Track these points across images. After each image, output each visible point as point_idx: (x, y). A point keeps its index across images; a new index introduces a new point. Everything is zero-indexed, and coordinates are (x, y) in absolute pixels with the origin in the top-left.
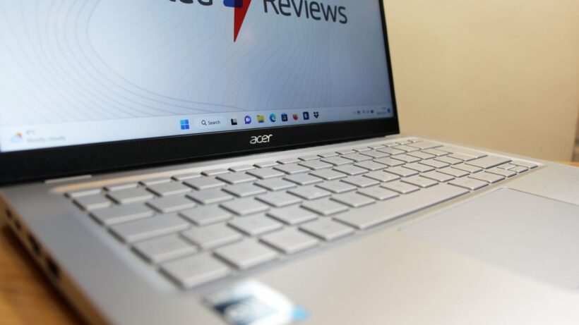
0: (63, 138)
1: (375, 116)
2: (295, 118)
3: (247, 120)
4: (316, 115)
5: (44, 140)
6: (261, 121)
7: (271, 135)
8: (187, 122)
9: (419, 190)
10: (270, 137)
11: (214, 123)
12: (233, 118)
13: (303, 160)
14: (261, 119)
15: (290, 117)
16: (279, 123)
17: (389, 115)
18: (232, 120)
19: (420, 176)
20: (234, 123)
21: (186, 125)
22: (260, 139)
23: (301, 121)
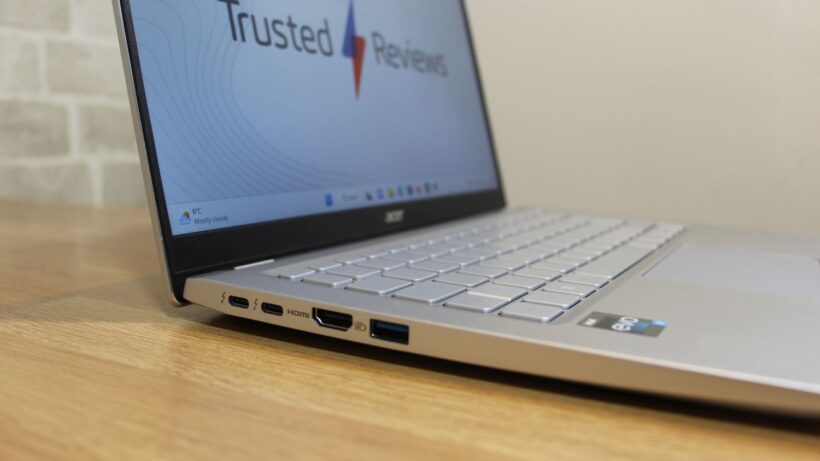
0: (225, 218)
2: (419, 190)
3: (380, 193)
4: (436, 187)
5: (210, 221)
8: (329, 196)
11: (352, 198)
12: (369, 192)
14: (391, 192)
15: (414, 190)
16: (406, 197)
18: (367, 194)
20: (369, 197)
21: (329, 201)
22: (394, 217)
23: (424, 195)
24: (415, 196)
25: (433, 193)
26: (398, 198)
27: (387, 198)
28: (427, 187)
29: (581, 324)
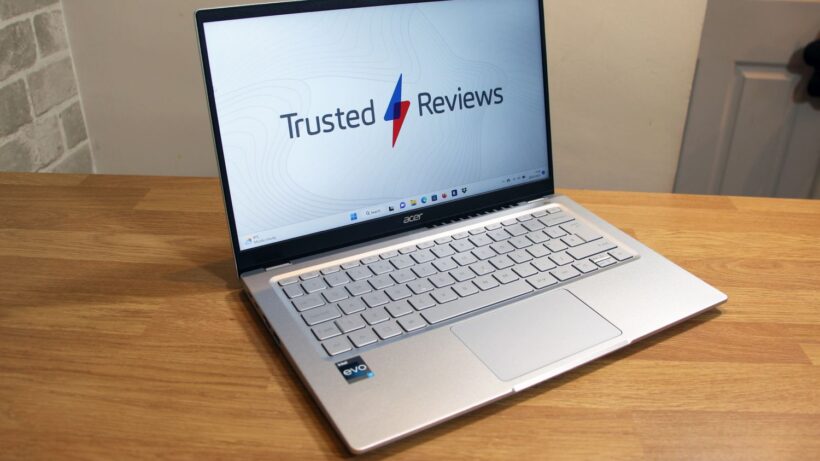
0: (274, 238)
1: (527, 180)
2: (444, 196)
3: (402, 205)
4: (465, 190)
5: (264, 241)
6: (414, 204)
7: (421, 214)
8: (355, 214)
11: (375, 212)
14: (414, 202)
15: (439, 197)
16: (429, 203)
17: (543, 177)
18: (390, 207)
21: (354, 217)
22: (412, 219)
23: (450, 198)
24: (440, 200)
25: (461, 195)
26: (420, 205)
27: (409, 207)
29: (336, 364)
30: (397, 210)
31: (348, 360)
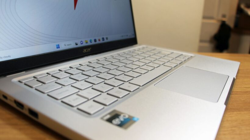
0: (9, 56)
1: (128, 37)
2: (99, 40)
3: (82, 43)
4: (107, 39)
6: (87, 43)
7: (90, 48)
8: (59, 45)
9: (154, 69)
10: (91, 49)
11: (69, 45)
12: (76, 42)
13: (99, 60)
14: (87, 42)
15: (97, 40)
16: (93, 43)
17: (133, 37)
18: (76, 43)
19: (147, 65)
20: (77, 44)
21: (58, 47)
22: (87, 50)
23: (101, 42)
24: (98, 42)
25: (106, 41)
26: (89, 44)
27: (84, 44)
28: (103, 39)
29: (102, 118)
30: (79, 45)
31: (109, 114)
